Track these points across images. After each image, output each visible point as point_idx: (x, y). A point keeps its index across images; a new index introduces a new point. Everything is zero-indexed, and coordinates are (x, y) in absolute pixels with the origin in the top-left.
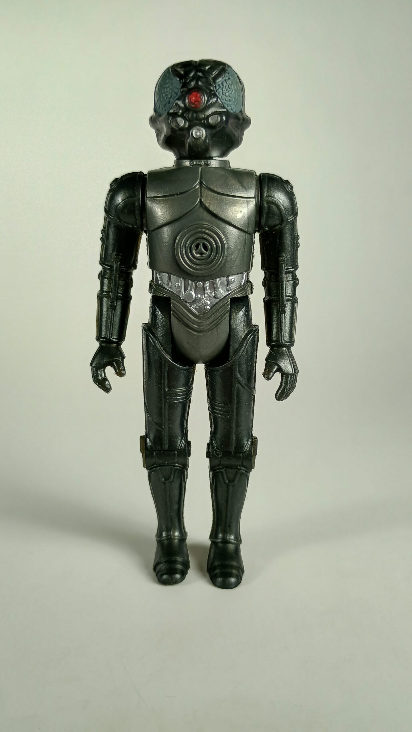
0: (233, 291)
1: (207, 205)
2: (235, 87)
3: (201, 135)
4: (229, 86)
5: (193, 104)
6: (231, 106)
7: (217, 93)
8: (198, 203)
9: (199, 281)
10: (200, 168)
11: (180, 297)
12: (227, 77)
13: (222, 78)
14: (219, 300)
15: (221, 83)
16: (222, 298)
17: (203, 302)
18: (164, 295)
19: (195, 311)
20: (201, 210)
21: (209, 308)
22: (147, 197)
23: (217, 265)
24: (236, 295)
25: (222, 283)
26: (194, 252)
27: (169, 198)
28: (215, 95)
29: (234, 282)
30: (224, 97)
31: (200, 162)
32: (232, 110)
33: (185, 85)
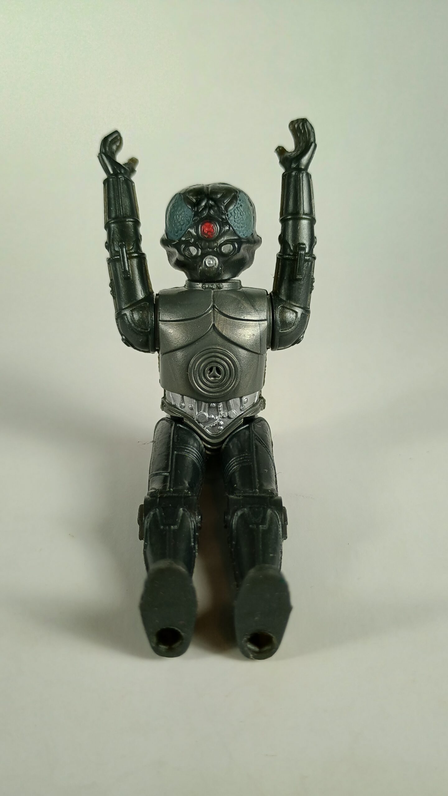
0: (246, 411)
1: (220, 330)
2: (247, 213)
3: (214, 264)
4: (241, 213)
5: (206, 234)
6: (243, 232)
7: (229, 222)
8: (211, 328)
9: (213, 403)
10: (212, 291)
11: (193, 418)
12: (239, 204)
13: (234, 206)
14: (232, 420)
15: (233, 211)
16: (236, 419)
17: (216, 422)
18: (177, 415)
19: (209, 432)
20: (214, 334)
21: (223, 428)
22: (159, 320)
23: (230, 388)
24: (249, 415)
25: (236, 404)
26: (207, 375)
27: (182, 322)
28: (227, 223)
29: (247, 402)
30: (236, 224)
31: (212, 285)
32: (244, 236)
33: (196, 214)
